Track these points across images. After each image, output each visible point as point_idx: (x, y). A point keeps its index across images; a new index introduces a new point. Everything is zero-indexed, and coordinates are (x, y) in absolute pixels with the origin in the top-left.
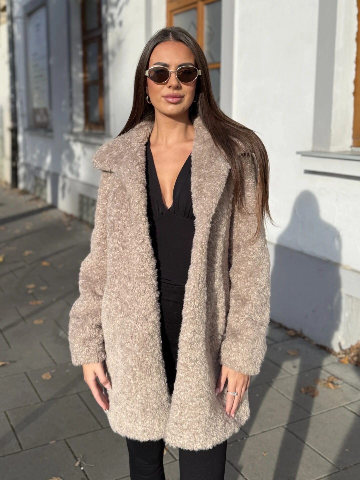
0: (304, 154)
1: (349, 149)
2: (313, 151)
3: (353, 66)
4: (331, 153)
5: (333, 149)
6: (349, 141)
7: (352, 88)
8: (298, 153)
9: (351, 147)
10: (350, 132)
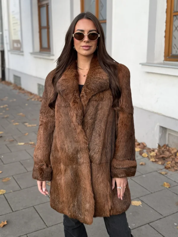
0: (143, 64)
1: (163, 62)
2: (147, 63)
3: (165, 24)
4: (154, 64)
5: (156, 62)
6: (163, 58)
7: (164, 34)
8: (140, 64)
9: (164, 61)
10: (163, 54)
